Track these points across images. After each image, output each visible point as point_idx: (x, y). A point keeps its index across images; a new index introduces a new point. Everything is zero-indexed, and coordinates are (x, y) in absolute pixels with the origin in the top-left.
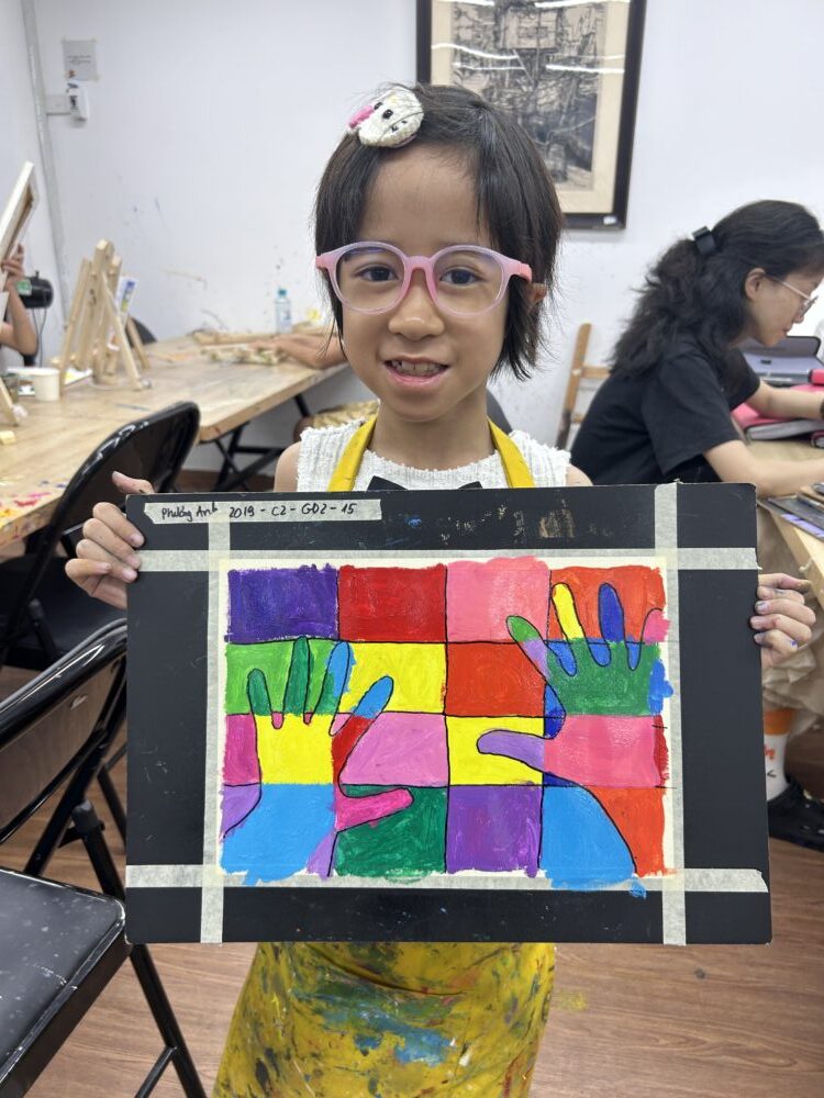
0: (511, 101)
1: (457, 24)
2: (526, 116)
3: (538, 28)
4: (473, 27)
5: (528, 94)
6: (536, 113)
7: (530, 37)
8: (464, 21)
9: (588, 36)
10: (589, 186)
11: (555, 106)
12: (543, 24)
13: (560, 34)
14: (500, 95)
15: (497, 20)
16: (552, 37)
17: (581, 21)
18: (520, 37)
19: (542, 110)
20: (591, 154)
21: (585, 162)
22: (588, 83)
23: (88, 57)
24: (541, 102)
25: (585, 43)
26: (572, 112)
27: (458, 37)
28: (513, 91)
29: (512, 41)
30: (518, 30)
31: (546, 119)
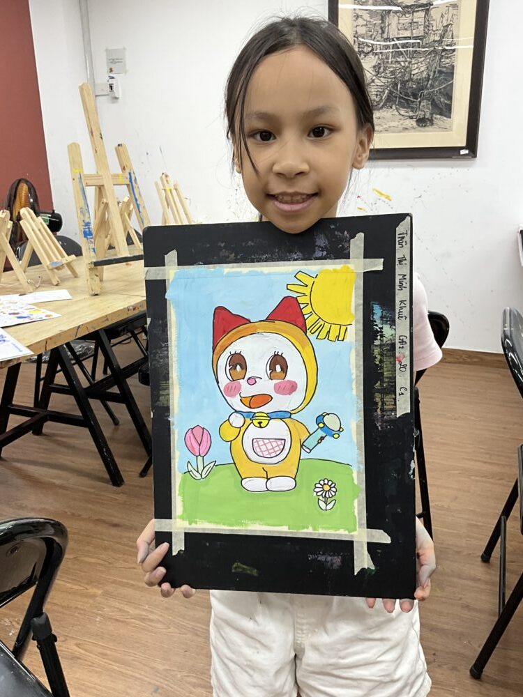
0: (393, 73)
1: (355, 24)
2: (404, 83)
3: (412, 23)
4: (366, 25)
6: (411, 79)
7: (406, 29)
8: (360, 21)
9: (447, 26)
10: (450, 129)
11: (425, 74)
12: (415, 20)
13: (427, 26)
14: (385, 69)
15: (383, 21)
16: (422, 28)
17: (442, 16)
18: (399, 30)
19: (415, 77)
20: (449, 106)
21: (446, 111)
22: (447, 58)
23: (122, 59)
24: (414, 72)
25: (445, 31)
26: (435, 79)
27: (356, 33)
28: (395, 65)
29: (393, 33)
30: (398, 25)
31: (418, 84)
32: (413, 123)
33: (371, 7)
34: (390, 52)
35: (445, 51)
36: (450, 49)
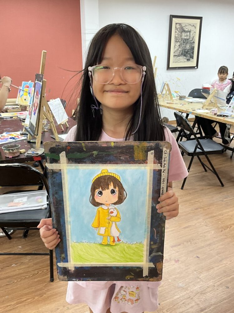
0: (183, 47)
2: (185, 50)
3: (187, 35)
4: (178, 34)
5: (185, 46)
7: (186, 37)
8: (176, 33)
9: (193, 37)
10: (193, 62)
11: (189, 48)
12: (188, 34)
13: (190, 36)
14: (181, 46)
15: (181, 34)
16: (189, 37)
17: (193, 34)
19: (187, 49)
20: (193, 56)
21: (193, 58)
24: (187, 47)
25: (193, 38)
26: (191, 49)
27: (175, 36)
28: (183, 45)
29: (183, 37)
30: (184, 35)
31: (187, 50)
32: (186, 60)
33: (179, 30)
34: (182, 42)
35: (193, 43)
36: (194, 42)
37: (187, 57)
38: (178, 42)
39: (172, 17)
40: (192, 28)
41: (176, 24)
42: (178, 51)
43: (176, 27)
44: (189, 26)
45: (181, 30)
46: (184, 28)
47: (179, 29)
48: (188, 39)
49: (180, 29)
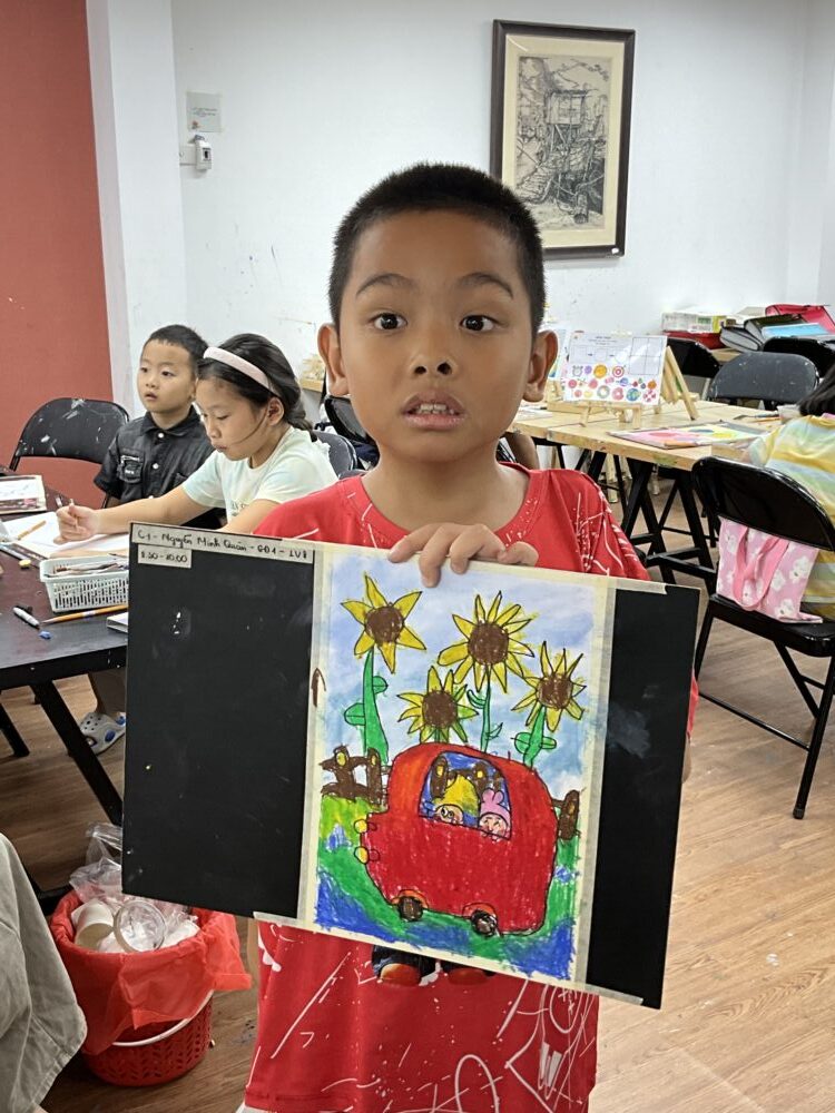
0: (554, 162)
1: (520, 103)
2: (564, 174)
3: (571, 110)
4: (530, 106)
5: (564, 157)
6: (569, 171)
7: (565, 116)
8: (525, 101)
9: (599, 117)
10: (600, 226)
11: (581, 166)
12: (574, 107)
13: (583, 115)
14: (547, 158)
15: (545, 103)
16: (579, 116)
17: (595, 106)
18: (560, 115)
19: (573, 169)
20: (601, 202)
21: (599, 209)
22: (600, 150)
23: (215, 110)
24: (572, 163)
25: (597, 122)
26: (590, 172)
27: (520, 113)
28: (556, 155)
29: (554, 118)
30: (558, 111)
31: (576, 176)
32: (570, 219)
33: (534, 87)
34: (551, 140)
35: (597, 142)
36: (601, 141)
37: (573, 204)
38: (534, 141)
39: (503, 28)
40: (594, 80)
41: (523, 59)
42: (535, 180)
43: (520, 75)
44: (580, 67)
45: (545, 88)
46: (556, 77)
47: (534, 81)
48: (576, 128)
49: (538, 84)
